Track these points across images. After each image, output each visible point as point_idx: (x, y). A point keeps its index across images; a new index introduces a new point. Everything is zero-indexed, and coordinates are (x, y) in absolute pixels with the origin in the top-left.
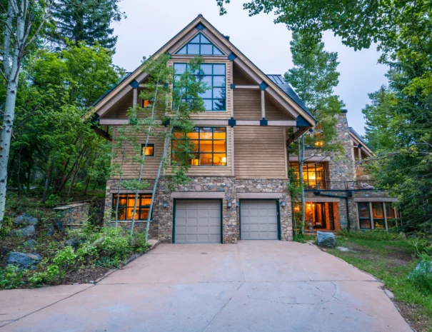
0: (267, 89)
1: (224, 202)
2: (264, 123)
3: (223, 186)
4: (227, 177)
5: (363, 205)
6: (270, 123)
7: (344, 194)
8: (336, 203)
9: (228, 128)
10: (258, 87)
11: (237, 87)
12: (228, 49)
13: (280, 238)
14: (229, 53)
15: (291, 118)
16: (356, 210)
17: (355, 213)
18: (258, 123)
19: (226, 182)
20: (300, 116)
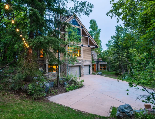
0: (90, 37)
1: (81, 66)
2: (89, 46)
3: (81, 62)
4: (82, 60)
5: (101, 65)
6: (90, 46)
7: (97, 62)
8: (95, 65)
9: (81, 47)
10: (88, 37)
11: (83, 36)
12: (81, 25)
13: (90, 74)
14: (81, 26)
15: (94, 46)
16: (99, 66)
17: (99, 67)
18: (88, 46)
19: (82, 61)
20: (96, 45)
